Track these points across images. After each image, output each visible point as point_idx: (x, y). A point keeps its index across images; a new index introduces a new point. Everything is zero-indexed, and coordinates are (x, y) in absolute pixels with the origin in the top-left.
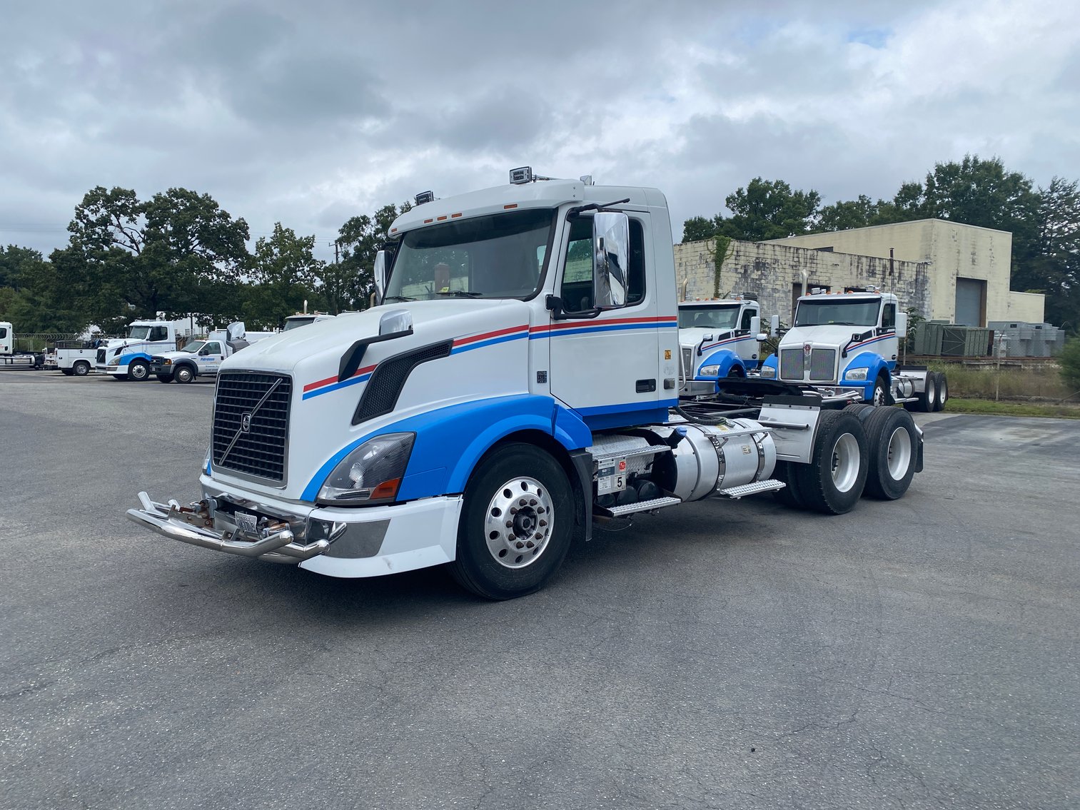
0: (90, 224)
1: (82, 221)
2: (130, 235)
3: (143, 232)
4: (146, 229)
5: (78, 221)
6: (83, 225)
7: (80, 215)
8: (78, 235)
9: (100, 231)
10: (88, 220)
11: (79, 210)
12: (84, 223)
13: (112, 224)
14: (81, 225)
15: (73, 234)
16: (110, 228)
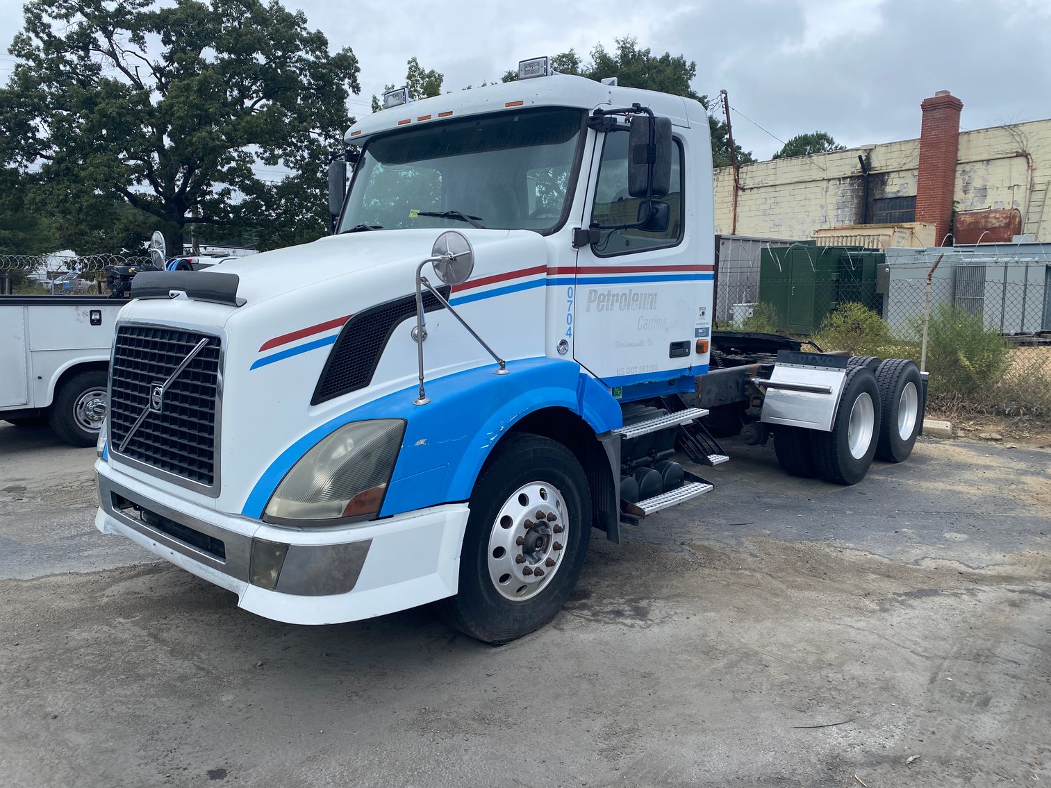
0: (53, 44)
1: (37, 36)
2: (133, 72)
3: (157, 70)
4: (163, 63)
5: (32, 35)
6: (41, 45)
7: (35, 24)
8: (31, 63)
9: (75, 58)
10: (49, 35)
11: (32, 13)
12: (41, 39)
13: (98, 48)
14: (36, 42)
15: (22, 61)
16: (95, 57)
